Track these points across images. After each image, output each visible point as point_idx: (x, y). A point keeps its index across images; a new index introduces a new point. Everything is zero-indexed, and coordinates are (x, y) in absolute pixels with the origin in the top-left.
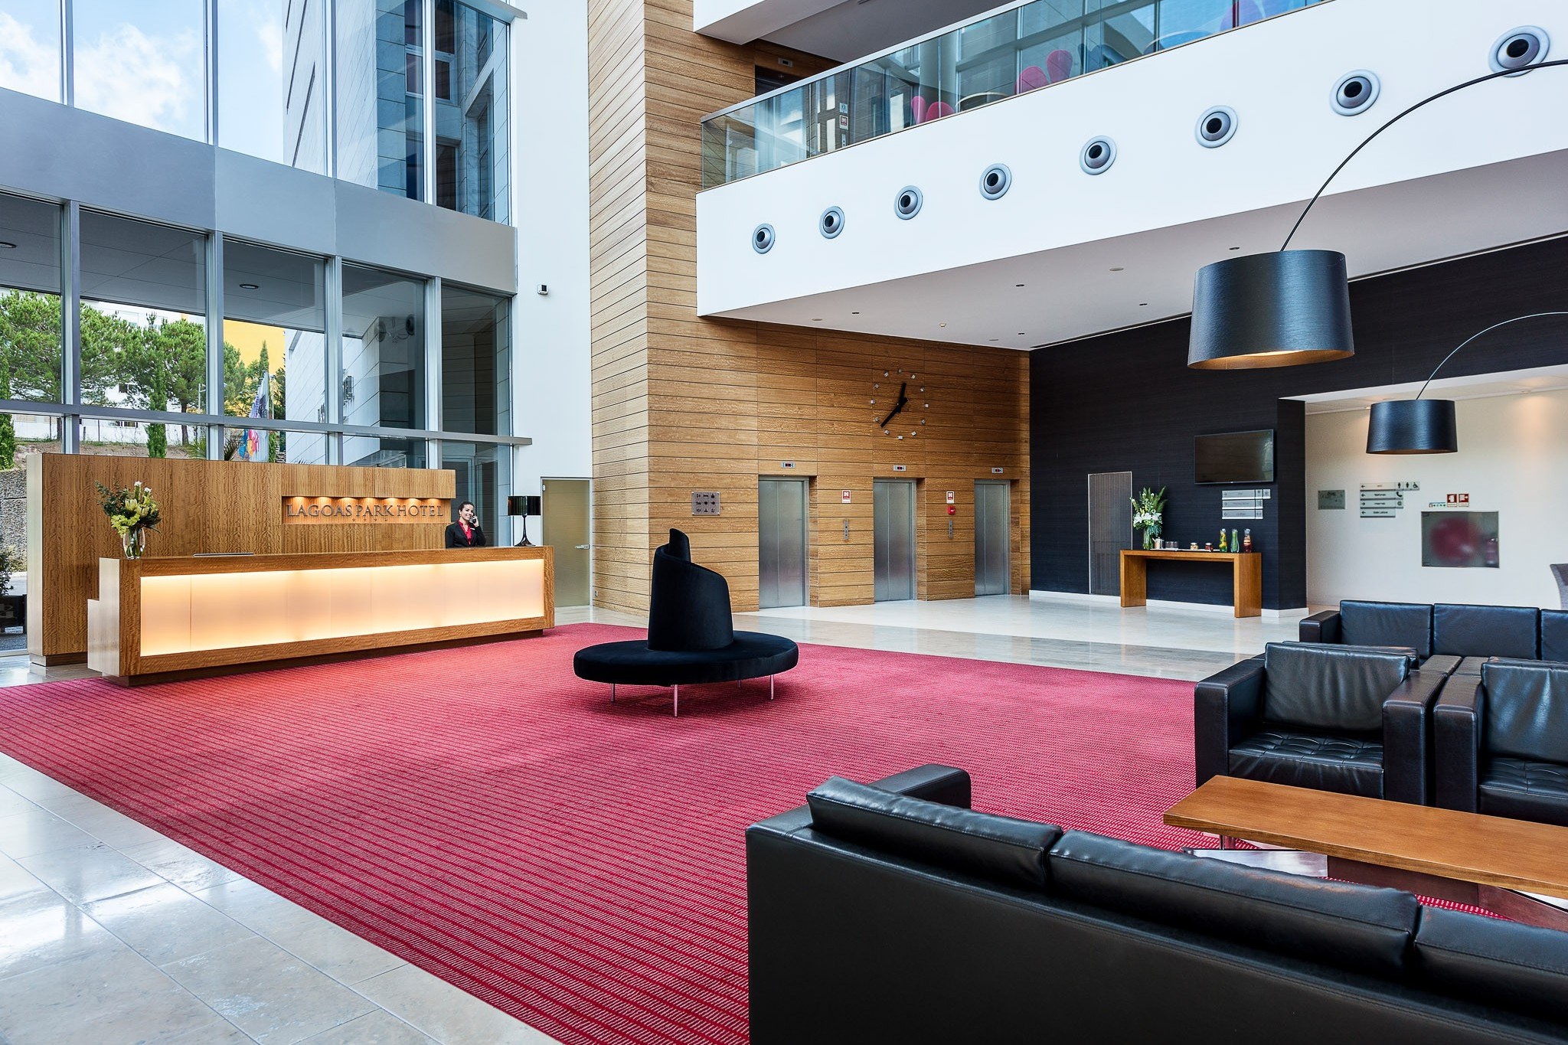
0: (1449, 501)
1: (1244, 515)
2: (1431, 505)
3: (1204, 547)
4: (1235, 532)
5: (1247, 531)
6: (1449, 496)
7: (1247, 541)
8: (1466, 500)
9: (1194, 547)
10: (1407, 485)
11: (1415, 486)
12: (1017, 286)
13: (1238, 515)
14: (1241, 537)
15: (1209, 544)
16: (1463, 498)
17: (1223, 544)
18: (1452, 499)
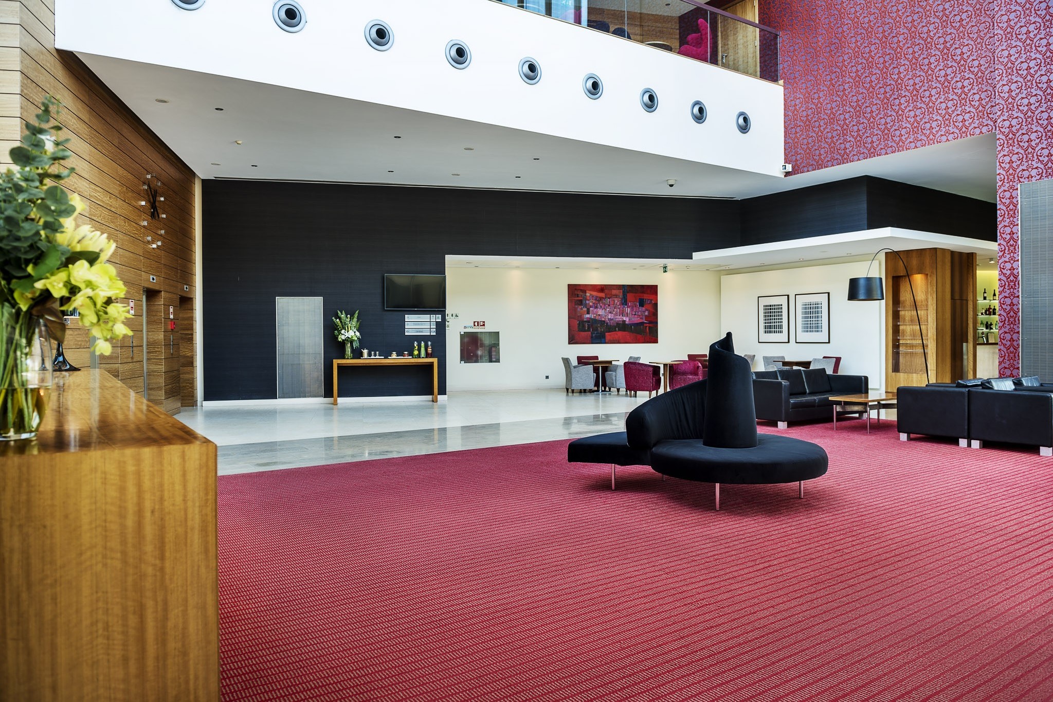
0: (475, 325)
1: (422, 332)
2: (465, 327)
3: (403, 355)
4: (423, 344)
5: (429, 343)
6: (474, 322)
7: (430, 350)
8: (484, 325)
9: (394, 355)
10: (452, 315)
11: (457, 316)
12: (395, 137)
13: (417, 332)
14: (426, 347)
15: (406, 353)
16: (482, 324)
17: (416, 352)
18: (476, 324)
